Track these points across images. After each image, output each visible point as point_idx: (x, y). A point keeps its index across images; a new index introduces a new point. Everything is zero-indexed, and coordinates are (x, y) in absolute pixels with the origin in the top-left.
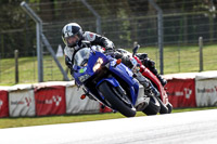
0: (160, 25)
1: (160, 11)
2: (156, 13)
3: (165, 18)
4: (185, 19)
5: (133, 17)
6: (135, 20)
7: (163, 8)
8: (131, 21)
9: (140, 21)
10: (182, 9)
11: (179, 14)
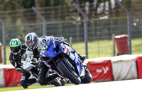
0: (44, 29)
1: (44, 20)
2: (42, 21)
3: (48, 25)
4: (61, 25)
5: (26, 24)
6: (27, 26)
7: (46, 18)
8: (24, 27)
9: (31, 27)
10: (59, 19)
11: (57, 22)
